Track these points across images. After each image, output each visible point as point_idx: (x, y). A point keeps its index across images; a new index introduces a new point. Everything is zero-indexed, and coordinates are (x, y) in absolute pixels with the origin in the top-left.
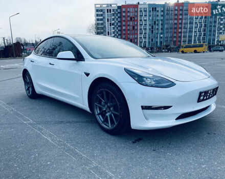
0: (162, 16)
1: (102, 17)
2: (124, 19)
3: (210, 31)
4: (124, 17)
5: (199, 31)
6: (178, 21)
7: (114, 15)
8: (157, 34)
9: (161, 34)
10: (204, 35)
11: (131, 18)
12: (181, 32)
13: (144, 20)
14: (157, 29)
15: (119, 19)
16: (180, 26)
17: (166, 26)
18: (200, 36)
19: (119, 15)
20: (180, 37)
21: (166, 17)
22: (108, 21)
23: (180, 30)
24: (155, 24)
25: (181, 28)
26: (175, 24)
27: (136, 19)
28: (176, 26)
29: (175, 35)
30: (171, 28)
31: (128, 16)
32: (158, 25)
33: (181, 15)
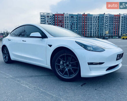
0: (76, 20)
1: (44, 20)
2: (56, 21)
3: (101, 29)
4: (56, 20)
5: (95, 29)
6: (85, 24)
7: (51, 19)
8: (74, 30)
9: (76, 30)
10: (98, 31)
11: (60, 21)
12: (86, 29)
13: (67, 22)
14: (74, 27)
15: (54, 21)
16: (86, 26)
17: (78, 26)
18: (96, 31)
19: (53, 19)
20: (86, 32)
21: (79, 21)
22: (47, 22)
23: (86, 28)
24: (73, 24)
25: (86, 27)
26: (83, 25)
27: (63, 21)
28: (84, 26)
29: (83, 31)
30: (81, 27)
31: (59, 20)
32: (74, 25)
33: (86, 20)
